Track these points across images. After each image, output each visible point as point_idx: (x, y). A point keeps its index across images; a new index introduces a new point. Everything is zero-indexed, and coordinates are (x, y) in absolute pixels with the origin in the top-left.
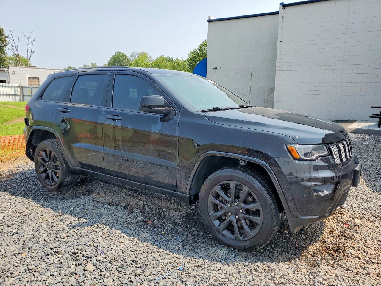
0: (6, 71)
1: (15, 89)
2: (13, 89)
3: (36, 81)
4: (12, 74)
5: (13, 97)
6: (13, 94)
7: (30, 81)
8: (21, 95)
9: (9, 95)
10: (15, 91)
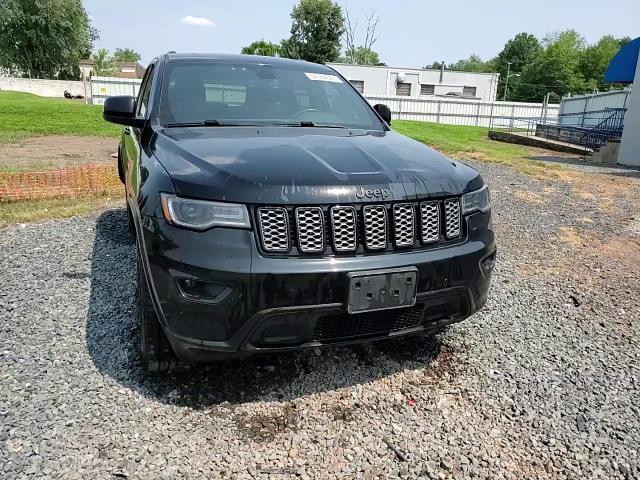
3: (360, 86)
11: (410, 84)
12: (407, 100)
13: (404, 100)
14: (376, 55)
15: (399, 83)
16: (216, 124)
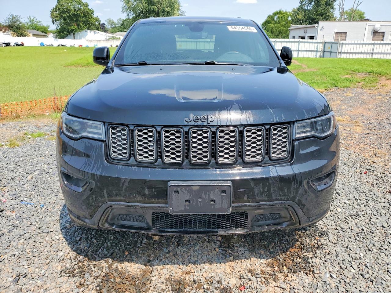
0: (316, 27)
1: (318, 45)
2: (316, 45)
3: (344, 35)
4: (321, 30)
5: (315, 53)
6: (315, 50)
7: (337, 36)
8: (322, 51)
9: (311, 51)
10: (317, 47)
11: (384, 33)
12: (380, 44)
13: (377, 44)
14: (364, 13)
15: (375, 32)
16: (145, 64)
